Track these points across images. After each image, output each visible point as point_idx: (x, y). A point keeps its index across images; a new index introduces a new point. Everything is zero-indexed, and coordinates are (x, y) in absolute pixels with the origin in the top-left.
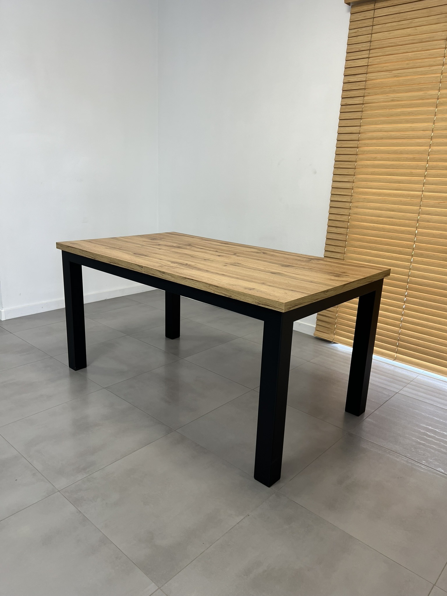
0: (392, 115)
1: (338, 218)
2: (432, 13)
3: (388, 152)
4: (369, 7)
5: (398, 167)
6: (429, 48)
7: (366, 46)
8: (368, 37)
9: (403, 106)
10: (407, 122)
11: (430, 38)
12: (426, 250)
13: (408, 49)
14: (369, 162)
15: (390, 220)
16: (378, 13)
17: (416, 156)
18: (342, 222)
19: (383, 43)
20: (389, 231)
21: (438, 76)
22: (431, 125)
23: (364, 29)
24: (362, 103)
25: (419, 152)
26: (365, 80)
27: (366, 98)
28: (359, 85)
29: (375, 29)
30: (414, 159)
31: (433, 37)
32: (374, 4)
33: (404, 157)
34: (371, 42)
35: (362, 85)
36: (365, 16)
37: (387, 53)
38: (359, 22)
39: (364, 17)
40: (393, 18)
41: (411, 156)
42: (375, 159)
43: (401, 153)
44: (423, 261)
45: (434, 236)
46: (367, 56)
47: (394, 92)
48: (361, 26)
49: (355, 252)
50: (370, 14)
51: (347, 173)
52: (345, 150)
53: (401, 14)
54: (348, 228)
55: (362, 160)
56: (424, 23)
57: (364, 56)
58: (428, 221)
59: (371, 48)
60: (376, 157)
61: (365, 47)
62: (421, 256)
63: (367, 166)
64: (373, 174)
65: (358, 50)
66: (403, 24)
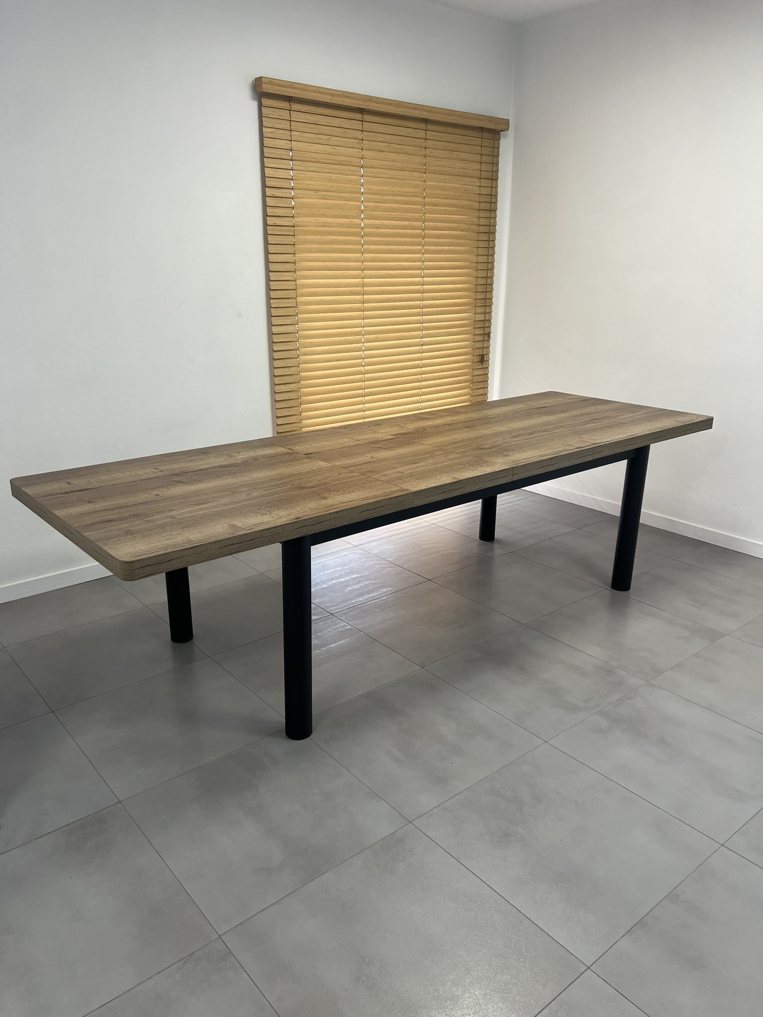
4: (284, 105)
5: (338, 302)
6: (348, 172)
11: (347, 161)
14: (309, 299)
16: (295, 116)
17: (352, 289)
19: (305, 155)
22: (360, 256)
23: (282, 132)
24: (292, 225)
25: (354, 285)
26: (292, 197)
27: (295, 219)
28: (286, 203)
29: (294, 135)
30: (351, 293)
32: (288, 103)
33: (342, 291)
34: (292, 150)
35: (289, 203)
36: (280, 114)
37: (311, 169)
40: (311, 128)
43: (339, 286)
46: (290, 167)
48: (277, 126)
50: (285, 114)
53: (319, 126)
54: (296, 383)
57: (286, 167)
59: (293, 158)
61: (286, 155)
64: (317, 312)
66: (321, 139)
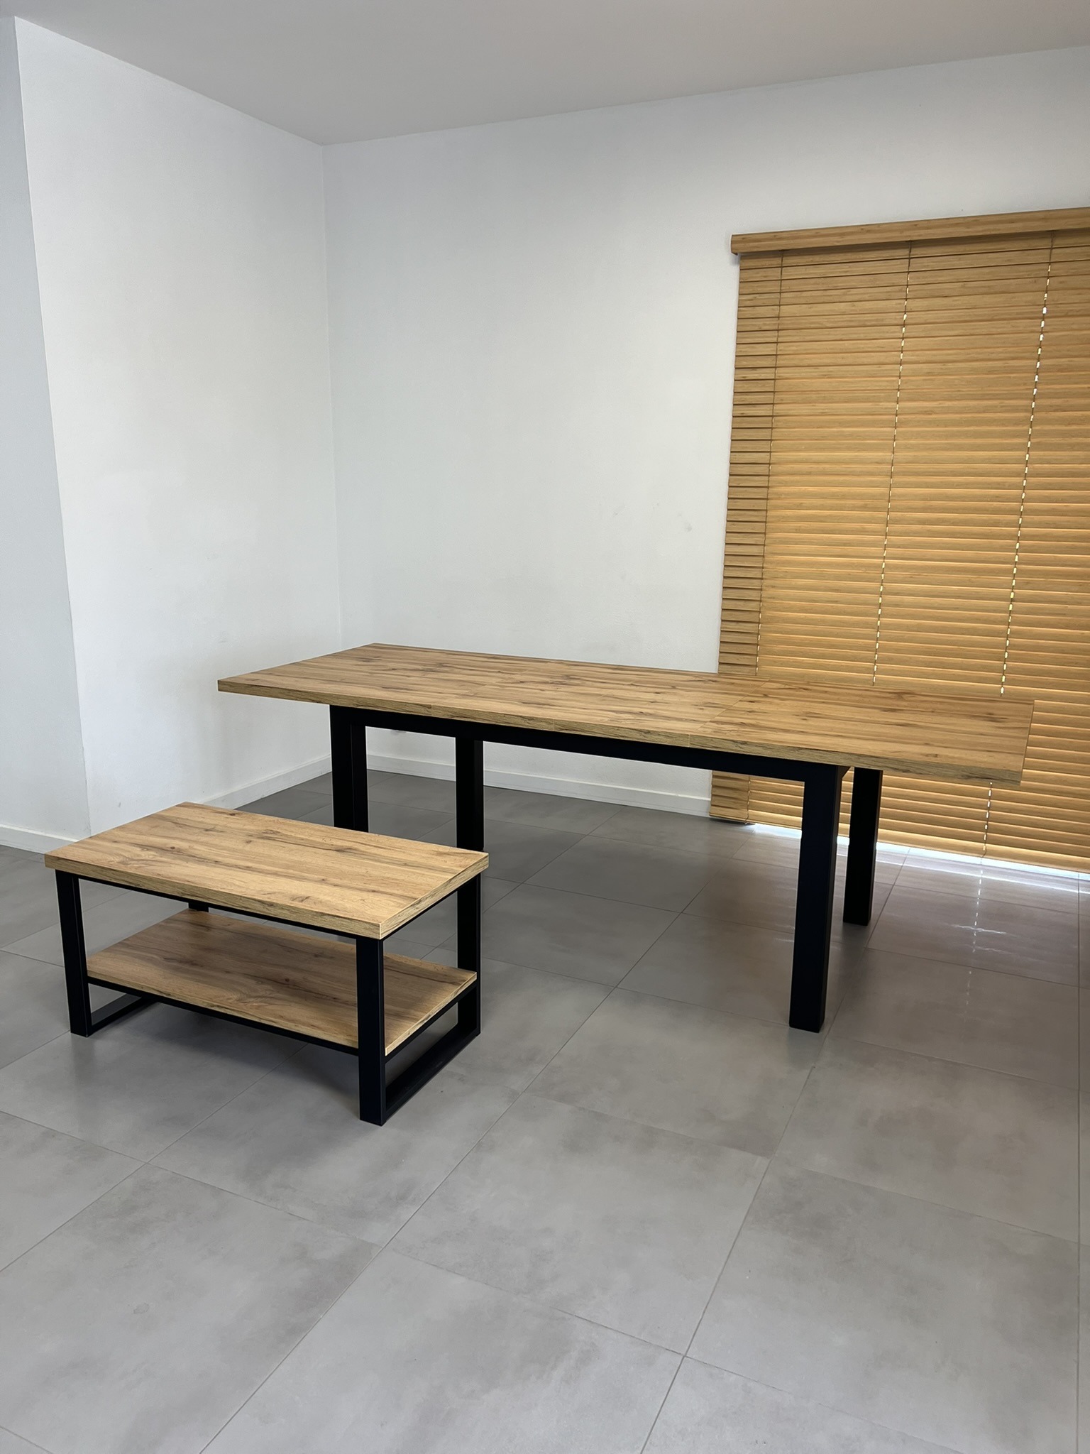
0: (824, 438)
1: (741, 606)
2: (878, 283)
3: (823, 496)
4: (773, 262)
6: (877, 336)
7: (771, 324)
8: (773, 310)
9: (842, 424)
10: (849, 448)
11: (877, 320)
12: (898, 650)
13: (843, 335)
14: (789, 512)
15: (832, 606)
16: (789, 273)
17: (868, 502)
18: (748, 613)
19: (800, 321)
20: (834, 623)
21: (894, 381)
22: (888, 455)
23: (766, 296)
24: (771, 414)
25: (872, 497)
26: (773, 378)
27: (776, 407)
28: (764, 386)
29: (785, 298)
30: (865, 508)
31: (882, 320)
32: (781, 259)
34: (779, 317)
35: (769, 386)
36: (764, 275)
37: (808, 338)
38: (756, 284)
39: (765, 277)
40: (814, 284)
41: (860, 503)
42: (800, 507)
43: (844, 497)
44: (893, 670)
45: (909, 628)
46: (775, 340)
47: (824, 401)
48: (760, 290)
49: (775, 663)
50: (775, 273)
51: (752, 529)
52: (745, 490)
53: (828, 280)
54: (759, 623)
55: (777, 508)
56: (866, 297)
57: (768, 340)
58: (897, 605)
59: (780, 327)
60: (802, 503)
61: (769, 325)
62: (890, 661)
63: (787, 519)
64: (798, 530)
65: (757, 328)
66: (831, 295)
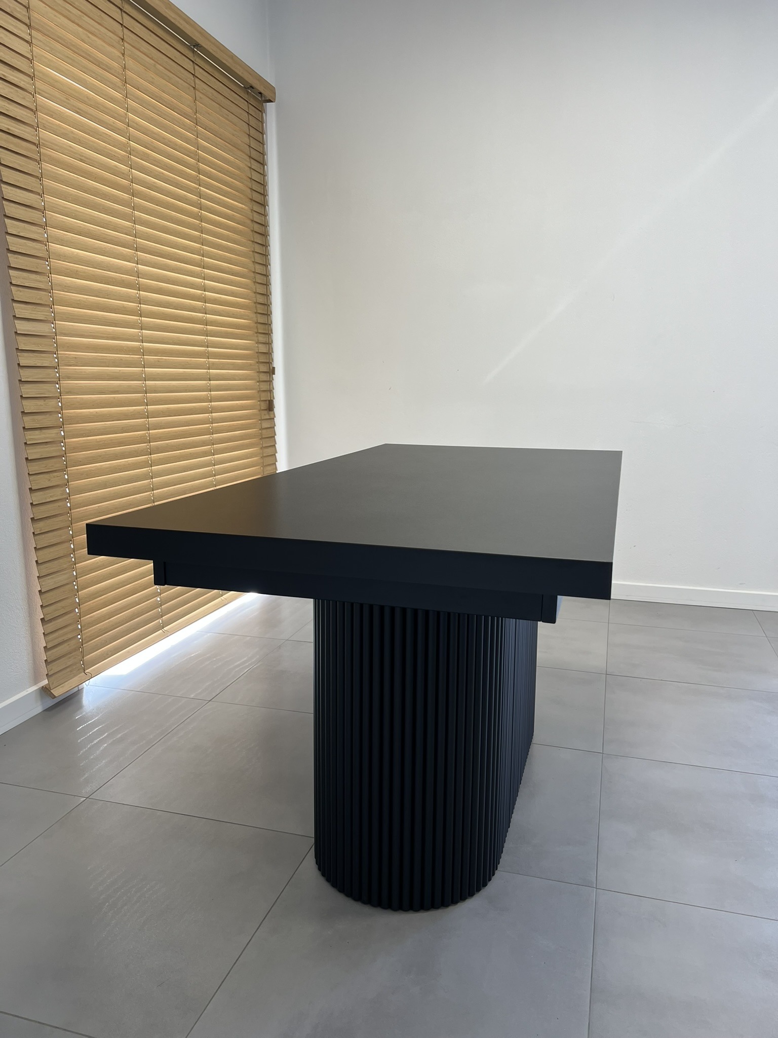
28: (24, 98)
52: (25, 243)
